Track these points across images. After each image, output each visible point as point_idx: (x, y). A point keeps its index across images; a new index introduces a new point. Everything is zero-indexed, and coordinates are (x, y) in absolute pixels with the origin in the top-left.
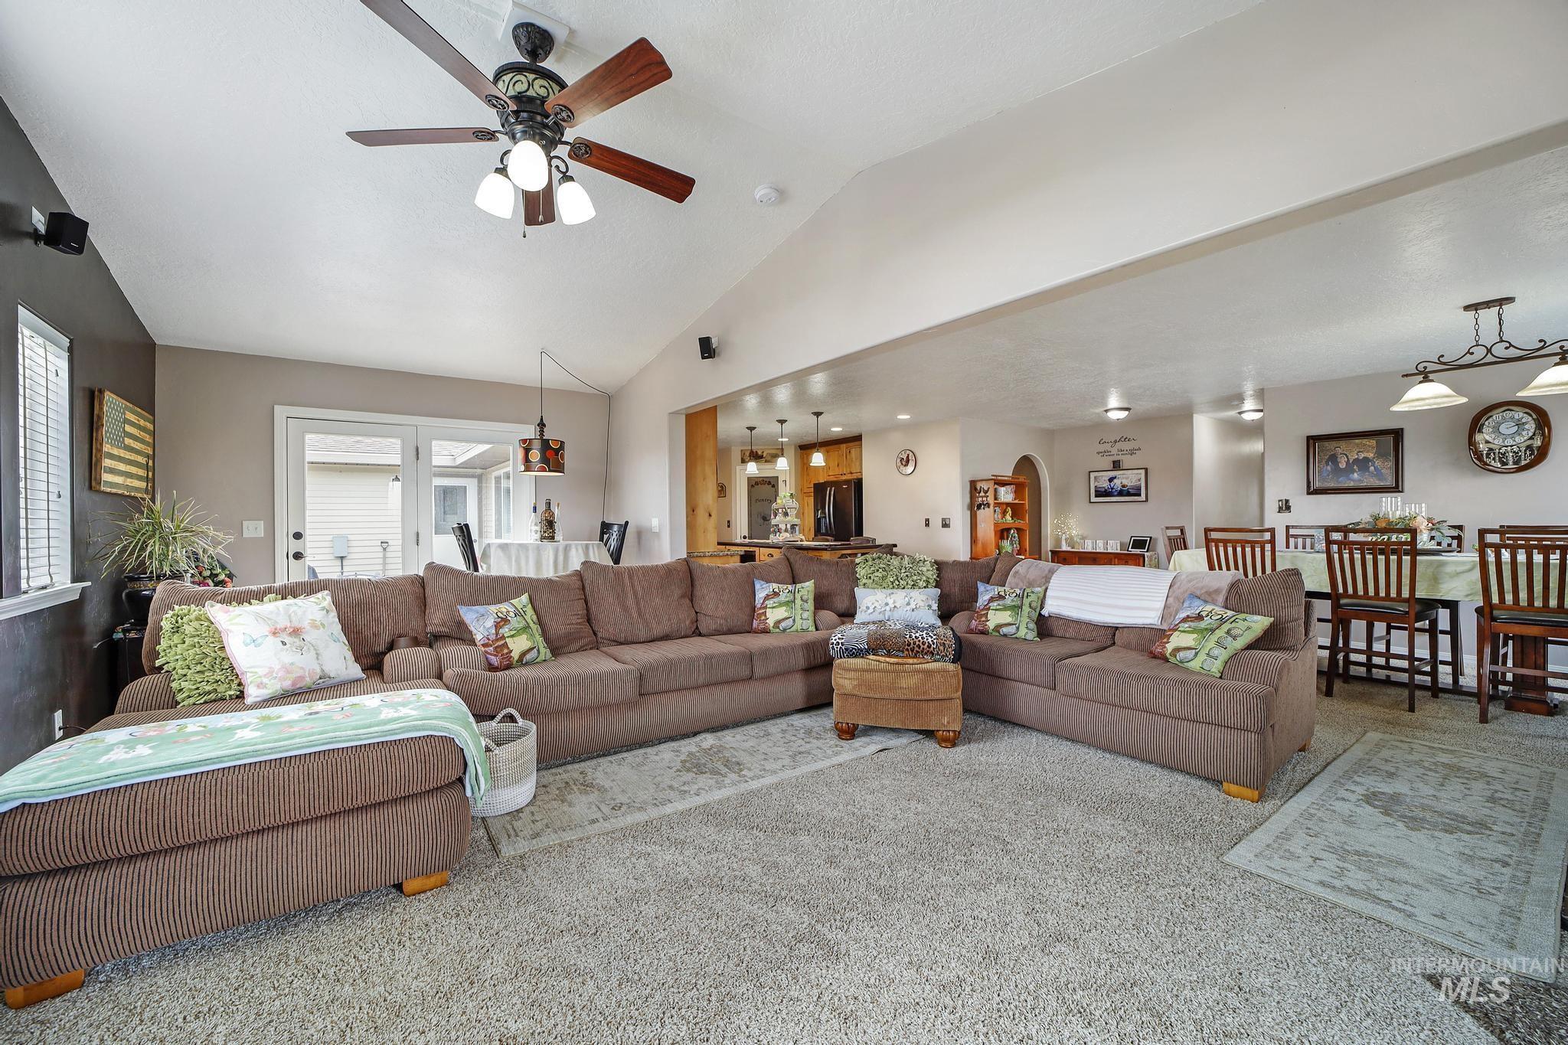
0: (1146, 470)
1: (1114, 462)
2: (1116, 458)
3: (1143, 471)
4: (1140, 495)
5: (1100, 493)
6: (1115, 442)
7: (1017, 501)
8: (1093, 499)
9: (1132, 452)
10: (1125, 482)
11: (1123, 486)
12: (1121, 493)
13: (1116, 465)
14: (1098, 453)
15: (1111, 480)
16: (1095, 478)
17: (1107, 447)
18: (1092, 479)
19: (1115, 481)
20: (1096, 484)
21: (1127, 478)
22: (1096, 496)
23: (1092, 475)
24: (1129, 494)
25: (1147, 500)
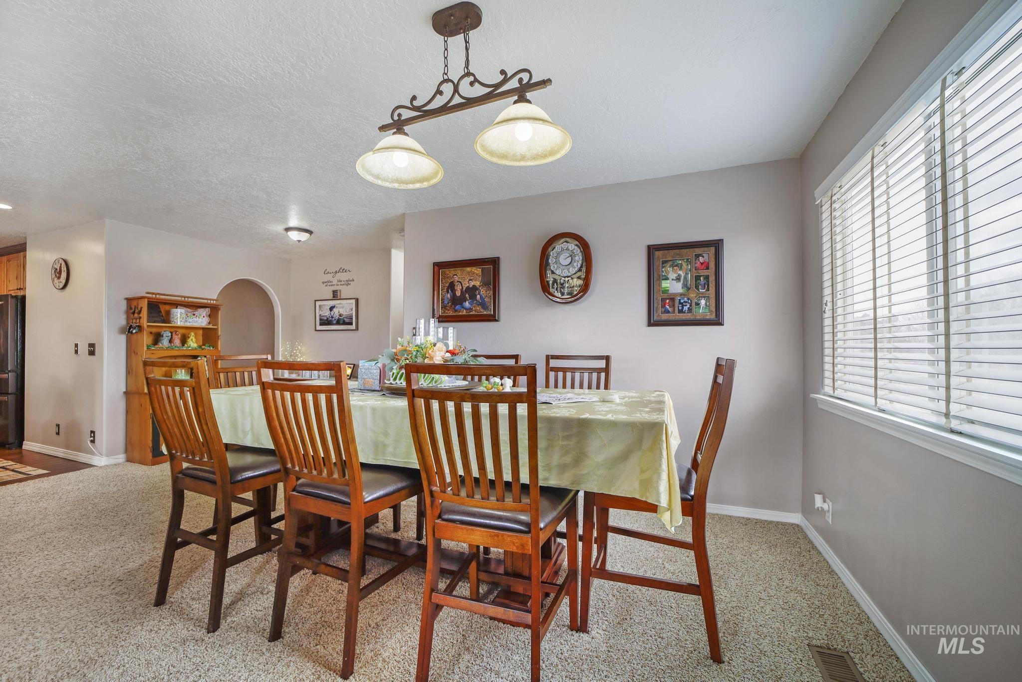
0: (357, 300)
1: (334, 291)
2: (335, 288)
3: (353, 301)
4: (351, 324)
5: (325, 322)
6: (336, 272)
7: (210, 326)
8: (319, 328)
9: (348, 283)
10: (342, 311)
11: (340, 315)
12: (338, 323)
13: (335, 295)
14: (323, 283)
15: (331, 309)
16: (320, 306)
17: (329, 277)
18: (317, 307)
19: (335, 310)
20: (321, 313)
21: (343, 307)
22: (321, 324)
23: (318, 303)
24: (345, 323)
25: (357, 329)
